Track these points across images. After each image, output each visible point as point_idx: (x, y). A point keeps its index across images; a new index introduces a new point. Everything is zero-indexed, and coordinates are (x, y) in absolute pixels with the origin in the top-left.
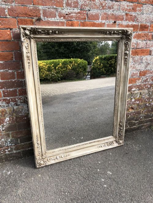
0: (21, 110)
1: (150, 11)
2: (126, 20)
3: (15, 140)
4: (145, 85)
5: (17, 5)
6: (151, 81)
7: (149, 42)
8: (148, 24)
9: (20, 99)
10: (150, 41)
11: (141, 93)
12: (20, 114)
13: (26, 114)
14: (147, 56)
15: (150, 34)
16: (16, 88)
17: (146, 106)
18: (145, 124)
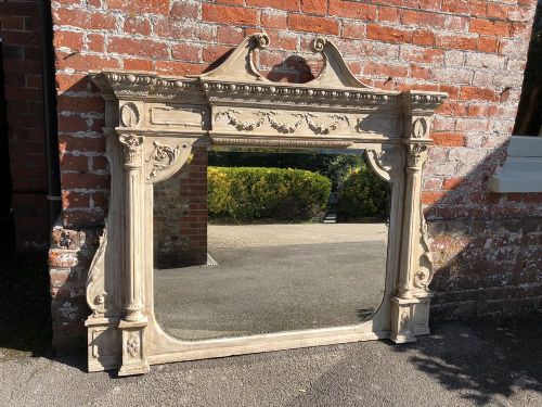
1: (459, 61)
2: (412, 77)
6: (471, 203)
7: (460, 120)
8: (456, 86)
10: (462, 118)
11: (447, 226)
14: (457, 148)
15: (461, 104)
17: (461, 260)
18: (462, 302)
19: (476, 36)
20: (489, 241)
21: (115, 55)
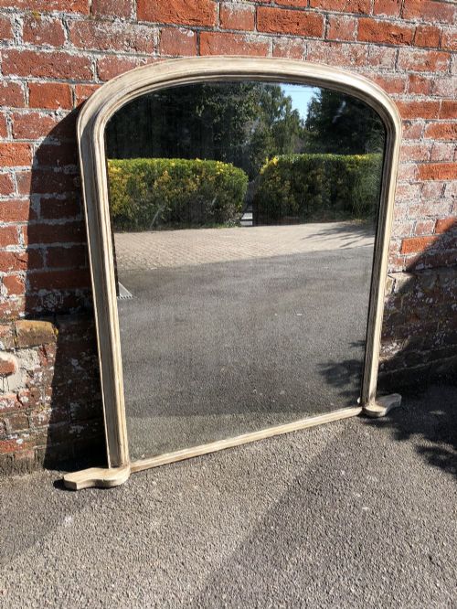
2: (410, 91)
4: (449, 255)
11: (438, 277)
17: (450, 312)
18: (446, 359)
21: (14, 78)
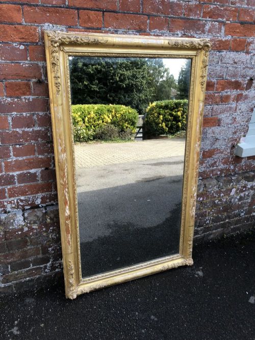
0: (12, 221)
1: (216, 60)
3: (3, 267)
4: (212, 171)
5: (3, 61)
6: (222, 165)
7: (216, 107)
8: (213, 81)
9: (11, 202)
10: (217, 105)
11: (205, 185)
12: (11, 227)
13: (20, 227)
14: (213, 128)
15: (216, 95)
16: (3, 187)
17: (215, 205)
18: (214, 231)
19: (229, 37)
20: (234, 190)
